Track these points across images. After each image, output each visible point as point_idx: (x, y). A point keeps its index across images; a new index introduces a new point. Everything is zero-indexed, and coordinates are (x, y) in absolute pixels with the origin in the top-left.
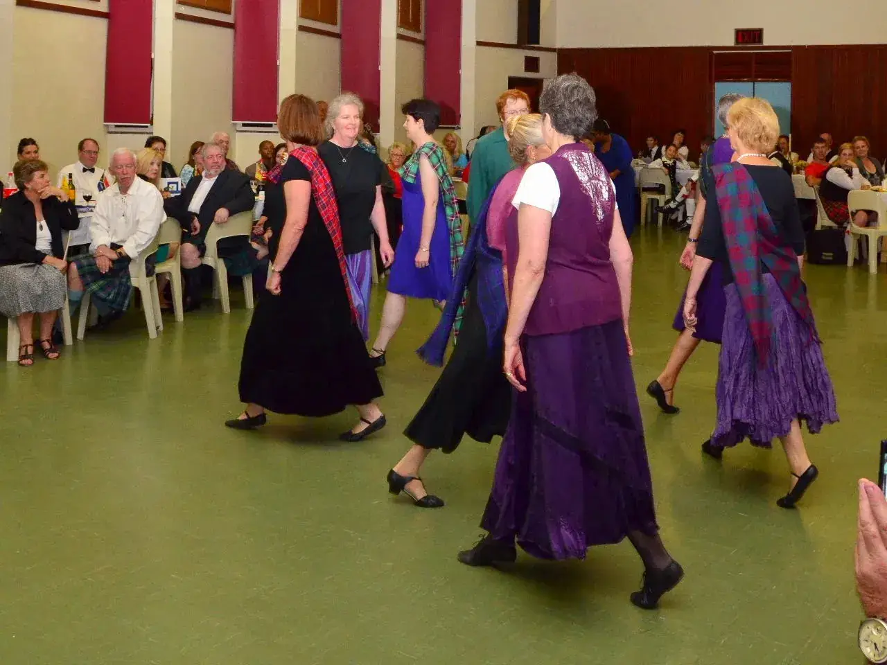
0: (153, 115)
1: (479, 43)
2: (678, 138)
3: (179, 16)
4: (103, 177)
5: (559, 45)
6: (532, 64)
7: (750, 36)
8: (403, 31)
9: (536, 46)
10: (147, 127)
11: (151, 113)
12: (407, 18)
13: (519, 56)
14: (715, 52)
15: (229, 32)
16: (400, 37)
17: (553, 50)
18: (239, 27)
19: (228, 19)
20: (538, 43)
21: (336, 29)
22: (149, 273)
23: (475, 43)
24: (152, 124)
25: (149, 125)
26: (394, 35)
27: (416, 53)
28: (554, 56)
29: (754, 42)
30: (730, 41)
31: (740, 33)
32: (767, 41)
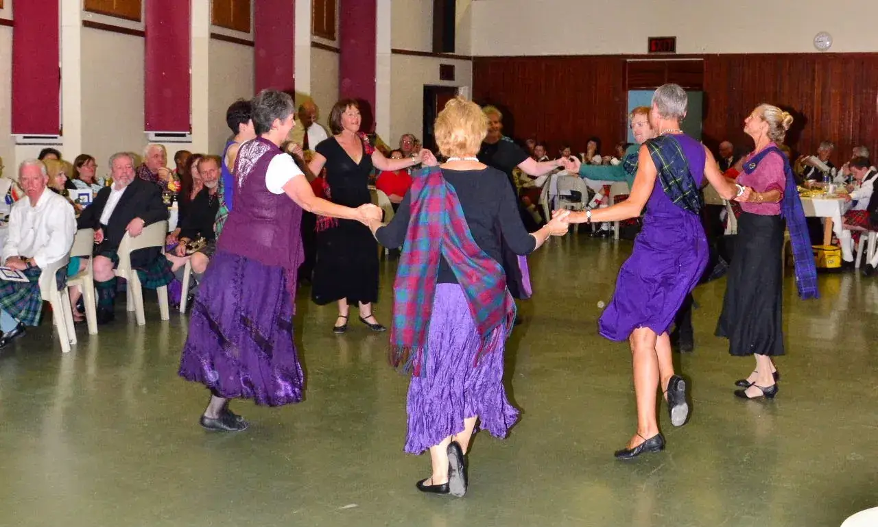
0: (62, 125)
1: (394, 51)
2: (592, 146)
3: (86, 24)
4: (10, 189)
5: (474, 52)
6: (447, 72)
7: (662, 44)
8: (317, 39)
9: (451, 54)
10: (56, 138)
11: (60, 124)
12: (321, 26)
13: (435, 64)
14: (628, 60)
15: (139, 40)
16: (314, 45)
17: (468, 58)
18: (149, 34)
19: (139, 26)
20: (453, 50)
21: (249, 37)
22: (61, 286)
23: (390, 52)
24: (61, 134)
25: (58, 136)
26: (308, 43)
27: (331, 61)
28: (470, 63)
29: (667, 50)
30: (643, 49)
31: (653, 42)
32: (680, 49)
